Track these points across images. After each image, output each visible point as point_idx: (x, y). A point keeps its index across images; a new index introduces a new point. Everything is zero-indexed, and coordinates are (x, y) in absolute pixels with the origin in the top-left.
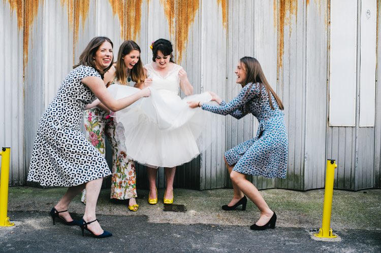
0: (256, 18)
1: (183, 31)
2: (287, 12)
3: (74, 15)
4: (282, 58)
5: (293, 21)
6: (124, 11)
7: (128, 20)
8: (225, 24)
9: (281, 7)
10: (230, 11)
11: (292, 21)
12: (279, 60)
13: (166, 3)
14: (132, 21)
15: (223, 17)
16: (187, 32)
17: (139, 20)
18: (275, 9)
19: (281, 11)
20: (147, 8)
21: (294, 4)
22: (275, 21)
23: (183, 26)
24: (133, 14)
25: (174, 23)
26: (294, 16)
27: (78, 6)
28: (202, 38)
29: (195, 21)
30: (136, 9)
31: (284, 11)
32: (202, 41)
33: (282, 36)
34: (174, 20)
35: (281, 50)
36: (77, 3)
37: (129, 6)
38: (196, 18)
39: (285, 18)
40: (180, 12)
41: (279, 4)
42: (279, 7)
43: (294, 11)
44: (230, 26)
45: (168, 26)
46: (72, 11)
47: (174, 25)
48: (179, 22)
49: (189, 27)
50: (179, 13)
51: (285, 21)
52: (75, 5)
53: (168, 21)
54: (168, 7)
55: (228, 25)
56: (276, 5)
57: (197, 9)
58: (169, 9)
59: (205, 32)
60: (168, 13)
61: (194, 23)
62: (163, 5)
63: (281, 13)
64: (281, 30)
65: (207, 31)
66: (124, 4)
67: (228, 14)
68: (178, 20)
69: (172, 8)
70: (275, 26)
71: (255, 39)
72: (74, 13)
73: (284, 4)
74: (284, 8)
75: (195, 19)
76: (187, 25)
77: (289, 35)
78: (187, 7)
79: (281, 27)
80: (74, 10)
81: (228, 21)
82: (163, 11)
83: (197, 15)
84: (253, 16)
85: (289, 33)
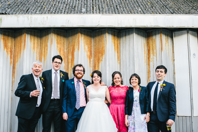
0: (135, 59)
1: (97, 66)
2: (151, 55)
3: (40, 58)
4: (150, 79)
5: (155, 60)
6: (65, 56)
7: (68, 60)
8: (119, 62)
9: (148, 53)
10: (121, 55)
11: (154, 60)
12: (148, 80)
13: (88, 51)
14: (70, 61)
15: (118, 58)
16: (99, 66)
17: (74, 61)
18: (145, 54)
19: (148, 54)
20: (78, 54)
21: (155, 51)
22: (145, 60)
23: (97, 63)
24: (70, 57)
25: (92, 61)
26: (155, 57)
27: (42, 53)
28: (107, 70)
29: (103, 61)
30: (72, 55)
31: (150, 54)
32: (107, 71)
33: (149, 68)
34: (92, 60)
35: (149, 75)
36: (41, 52)
37: (68, 53)
38: (103, 59)
39: (150, 58)
40: (95, 56)
41: (147, 51)
42: (147, 52)
43: (155, 55)
44: (121, 63)
45: (89, 63)
46: (38, 56)
47: (92, 63)
48: (94, 61)
49: (100, 64)
50: (94, 56)
51: (151, 60)
52: (40, 52)
53: (89, 61)
54: (89, 53)
55: (120, 62)
56: (146, 51)
57: (104, 54)
58: (89, 55)
59: (108, 67)
60: (89, 57)
61: (103, 62)
62: (86, 53)
63: (148, 56)
64: (149, 64)
65: (109, 66)
66: (65, 52)
67: (120, 57)
68: (94, 60)
69: (91, 54)
70: (145, 62)
71: (135, 70)
72: (40, 57)
73: (150, 51)
74: (150, 53)
75: (103, 60)
76: (99, 63)
77: (153, 67)
78: (99, 53)
79: (148, 63)
80: (40, 55)
81: (120, 60)
82: (86, 56)
83: (104, 58)
84: (133, 58)
85: (153, 66)
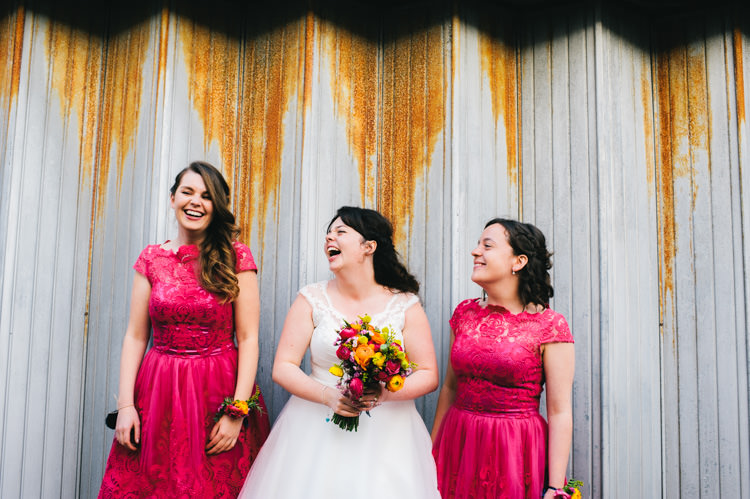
0: (602, 158)
1: (399, 190)
2: (682, 143)
3: (98, 142)
4: (672, 265)
5: (701, 163)
6: (235, 133)
7: (245, 157)
8: (515, 171)
9: (665, 128)
10: (527, 137)
11: (696, 166)
12: (664, 271)
13: (353, 111)
14: (258, 159)
15: (510, 153)
16: (411, 191)
17: (277, 158)
18: (647, 133)
19: (664, 137)
20: (300, 124)
21: (700, 120)
22: (648, 166)
23: (400, 176)
24: (259, 140)
25: (375, 166)
26: (701, 152)
27: (110, 116)
28: (455, 211)
29: (432, 163)
30: (269, 128)
31: (673, 137)
32: (456, 219)
33: (670, 203)
34: (373, 158)
35: (667, 244)
36: (107, 109)
37: (250, 119)
38: (436, 156)
39: (676, 157)
40: (392, 138)
41: (658, 119)
42: (658, 126)
43: (703, 139)
44: (528, 178)
45: (359, 176)
46: (91, 131)
47: (373, 172)
48: (387, 165)
49: (417, 180)
50: (388, 139)
51: (677, 165)
52: (100, 116)
53: (357, 163)
54: (358, 123)
55: (521, 173)
56: (651, 122)
57: (440, 129)
58: (360, 130)
59: (463, 194)
60: (359, 140)
61: (431, 168)
62: (343, 119)
63: (664, 144)
64: (666, 189)
65: (467, 191)
66: (235, 115)
67: (520, 145)
68: (386, 162)
69: (369, 125)
70: (649, 178)
71: (603, 215)
72: (98, 137)
73: (672, 119)
74: (672, 132)
75: (433, 156)
76: (411, 173)
77: (689, 204)
78: (411, 123)
79: (666, 180)
80: (99, 129)
81: (520, 163)
82: (345, 135)
83: (438, 145)
84: (593, 152)
85: (690, 198)
